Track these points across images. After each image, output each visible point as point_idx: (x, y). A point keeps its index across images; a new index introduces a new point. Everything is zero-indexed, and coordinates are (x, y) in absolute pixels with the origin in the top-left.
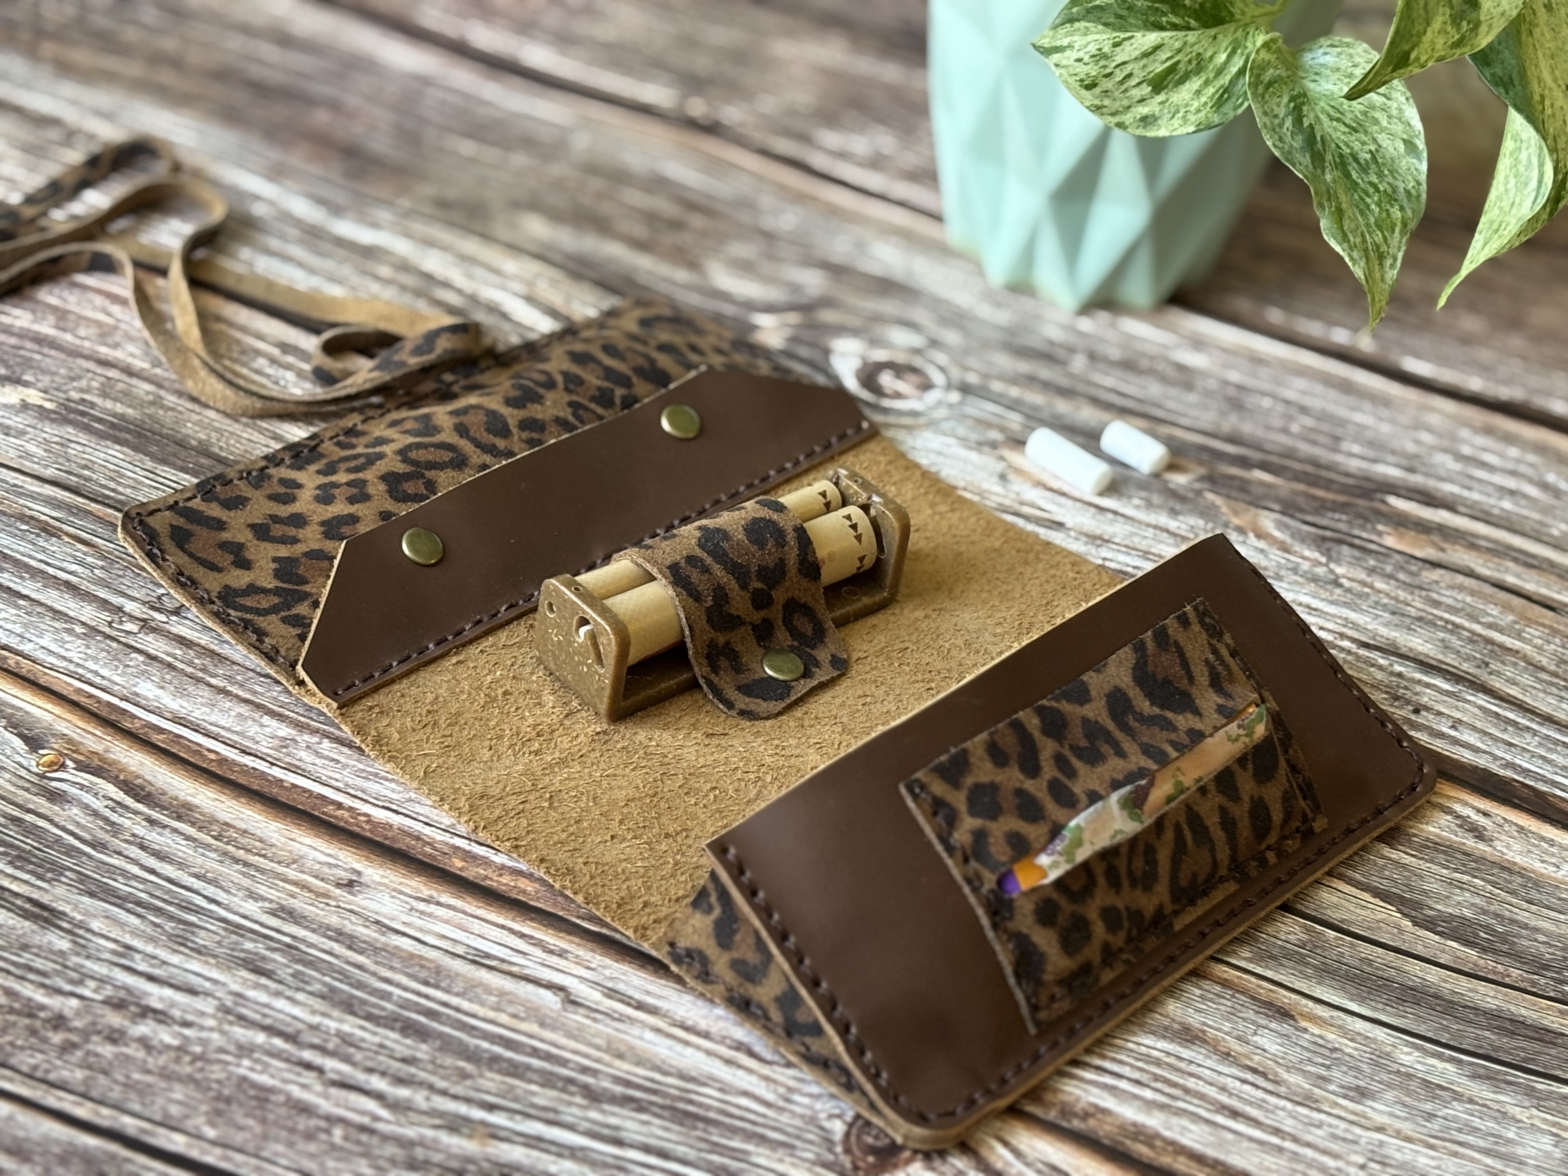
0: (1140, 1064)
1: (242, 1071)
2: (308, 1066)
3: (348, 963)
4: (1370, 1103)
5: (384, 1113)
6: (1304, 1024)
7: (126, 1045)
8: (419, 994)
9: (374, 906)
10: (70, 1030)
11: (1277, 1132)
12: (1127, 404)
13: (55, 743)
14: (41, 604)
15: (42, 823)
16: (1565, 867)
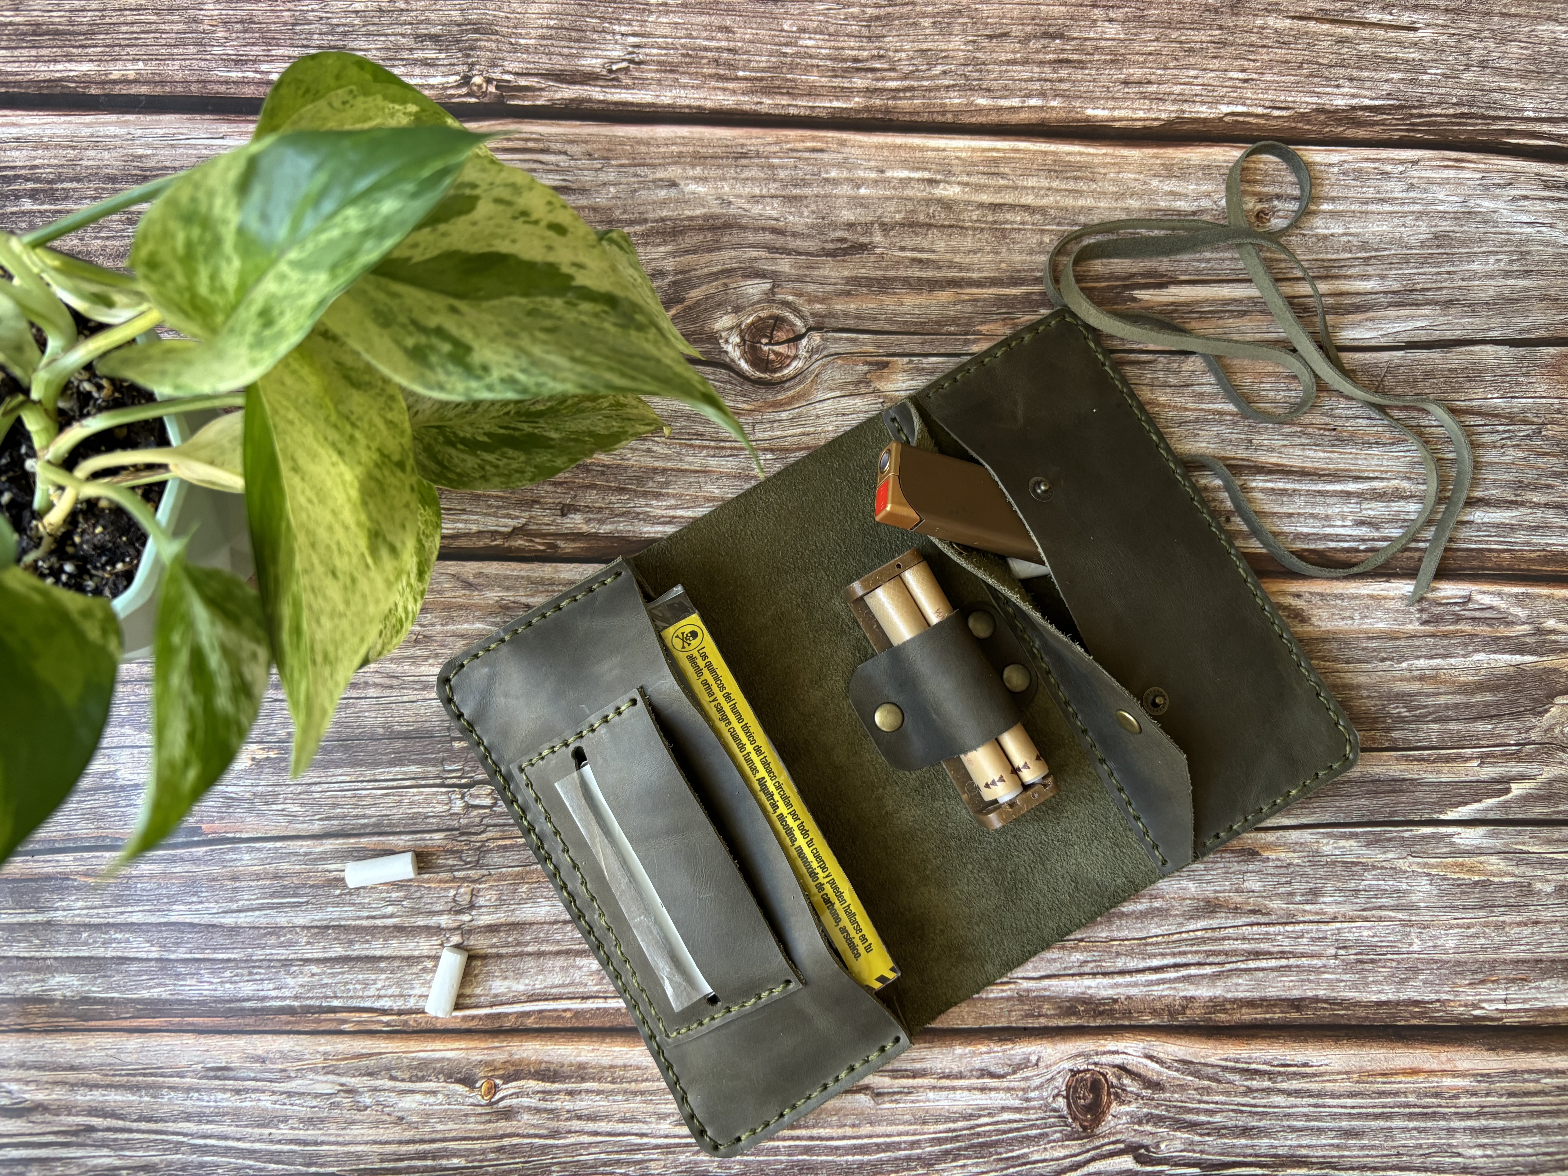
0: (1195, 948)
4: (1322, 899)
6: (1266, 854)
11: (1283, 954)
12: (929, 274)
13: (481, 1072)
14: (394, 958)
15: (515, 1141)
16: (1357, 616)
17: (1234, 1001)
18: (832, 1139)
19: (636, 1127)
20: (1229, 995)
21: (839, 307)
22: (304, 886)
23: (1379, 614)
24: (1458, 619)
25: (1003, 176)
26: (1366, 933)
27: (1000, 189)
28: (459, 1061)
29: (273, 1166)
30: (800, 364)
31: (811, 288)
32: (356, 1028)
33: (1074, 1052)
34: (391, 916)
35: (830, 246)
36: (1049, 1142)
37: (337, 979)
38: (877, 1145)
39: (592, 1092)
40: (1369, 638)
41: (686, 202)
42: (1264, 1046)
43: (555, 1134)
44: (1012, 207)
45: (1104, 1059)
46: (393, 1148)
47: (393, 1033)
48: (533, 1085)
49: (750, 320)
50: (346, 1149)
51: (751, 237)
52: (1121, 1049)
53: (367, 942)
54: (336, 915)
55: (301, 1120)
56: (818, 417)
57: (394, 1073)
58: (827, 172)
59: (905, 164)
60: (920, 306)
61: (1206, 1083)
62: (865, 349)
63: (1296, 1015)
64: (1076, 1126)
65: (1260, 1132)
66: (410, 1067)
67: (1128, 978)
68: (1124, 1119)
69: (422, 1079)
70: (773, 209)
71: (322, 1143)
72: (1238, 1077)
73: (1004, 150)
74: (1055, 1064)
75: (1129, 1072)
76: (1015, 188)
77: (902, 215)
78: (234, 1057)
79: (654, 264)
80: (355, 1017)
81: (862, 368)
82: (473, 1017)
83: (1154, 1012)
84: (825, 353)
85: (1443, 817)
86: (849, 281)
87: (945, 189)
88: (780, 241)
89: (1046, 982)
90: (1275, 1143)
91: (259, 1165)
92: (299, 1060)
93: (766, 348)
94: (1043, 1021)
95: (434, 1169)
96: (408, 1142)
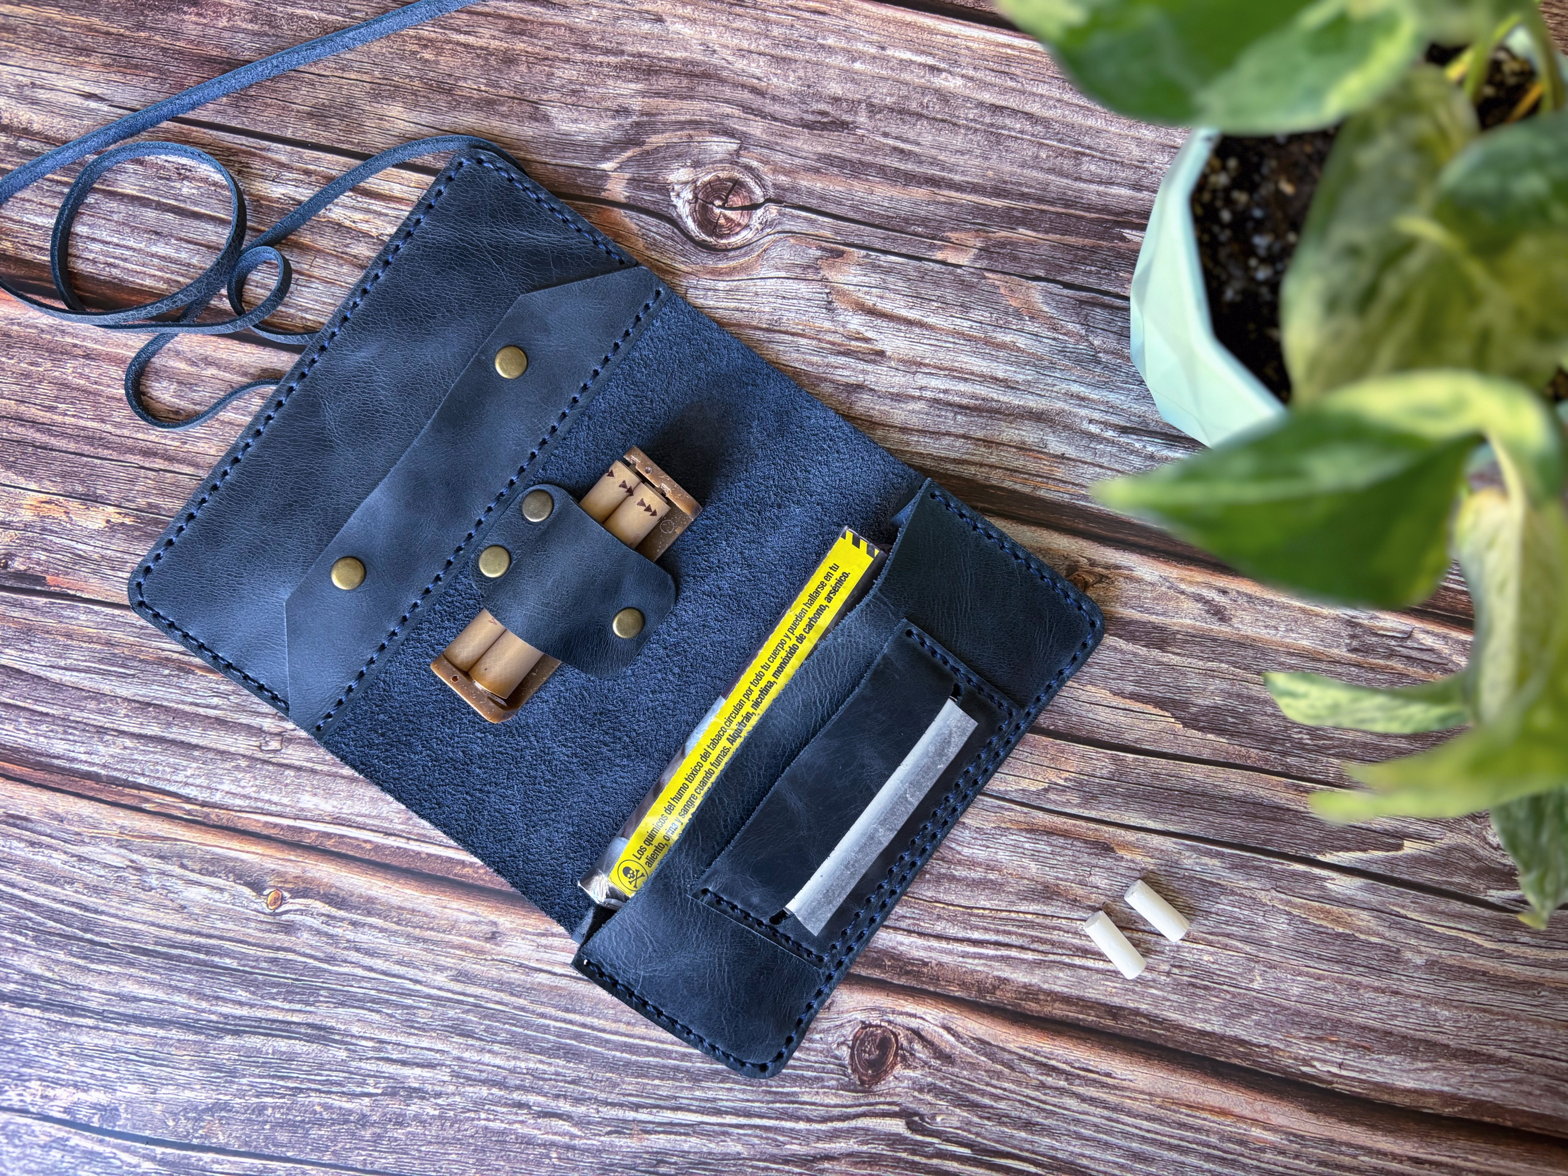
0: (1021, 931)
1: (483, 1123)
2: (520, 1105)
3: (515, 1008)
5: (575, 1131)
6: (1121, 853)
7: (409, 1125)
8: (564, 1021)
9: (514, 951)
10: (372, 1125)
12: (909, 167)
13: (271, 881)
14: (209, 749)
15: (290, 956)
16: (1282, 628)
17: (1049, 993)
18: (604, 1031)
19: (411, 973)
20: (1045, 986)
21: (804, 183)
22: (134, 658)
23: (1306, 630)
24: (1391, 654)
25: (1013, 77)
26: (1206, 958)
27: (1005, 91)
28: (252, 865)
29: (51, 923)
30: (750, 236)
31: (779, 157)
32: (157, 809)
33: (870, 1005)
34: (215, 708)
35: (811, 117)
36: (823, 1087)
37: (147, 758)
38: (648, 1048)
39: (376, 928)
40: (1289, 653)
41: (668, 41)
42: (1070, 1045)
43: (330, 959)
44: (1014, 112)
45: (900, 1019)
46: (170, 934)
47: (192, 823)
48: (319, 906)
49: (707, 178)
50: (124, 924)
51: (728, 92)
52: (919, 1013)
53: (185, 727)
54: (160, 694)
55: (86, 886)
56: (756, 294)
57: (185, 861)
58: (824, 38)
59: (909, 45)
60: (891, 199)
61: (999, 1067)
62: (821, 232)
63: (1110, 1023)
64: (855, 1078)
65: (1043, 1129)
66: (202, 860)
67: (944, 944)
68: (906, 1083)
69: (212, 874)
70: (758, 66)
71: (102, 913)
72: (1033, 1069)
73: (1020, 49)
74: (847, 1011)
75: (922, 1038)
76: (1023, 92)
77: (893, 99)
78: (35, 810)
79: (620, 100)
80: (158, 798)
81: (815, 252)
82: (276, 826)
83: (963, 985)
84: (779, 228)
85: (1320, 857)
86: (821, 157)
87: (946, 79)
88: (757, 102)
90: (1057, 1145)
91: (39, 919)
92: (96, 828)
93: (717, 211)
95: (205, 963)
96: (185, 932)
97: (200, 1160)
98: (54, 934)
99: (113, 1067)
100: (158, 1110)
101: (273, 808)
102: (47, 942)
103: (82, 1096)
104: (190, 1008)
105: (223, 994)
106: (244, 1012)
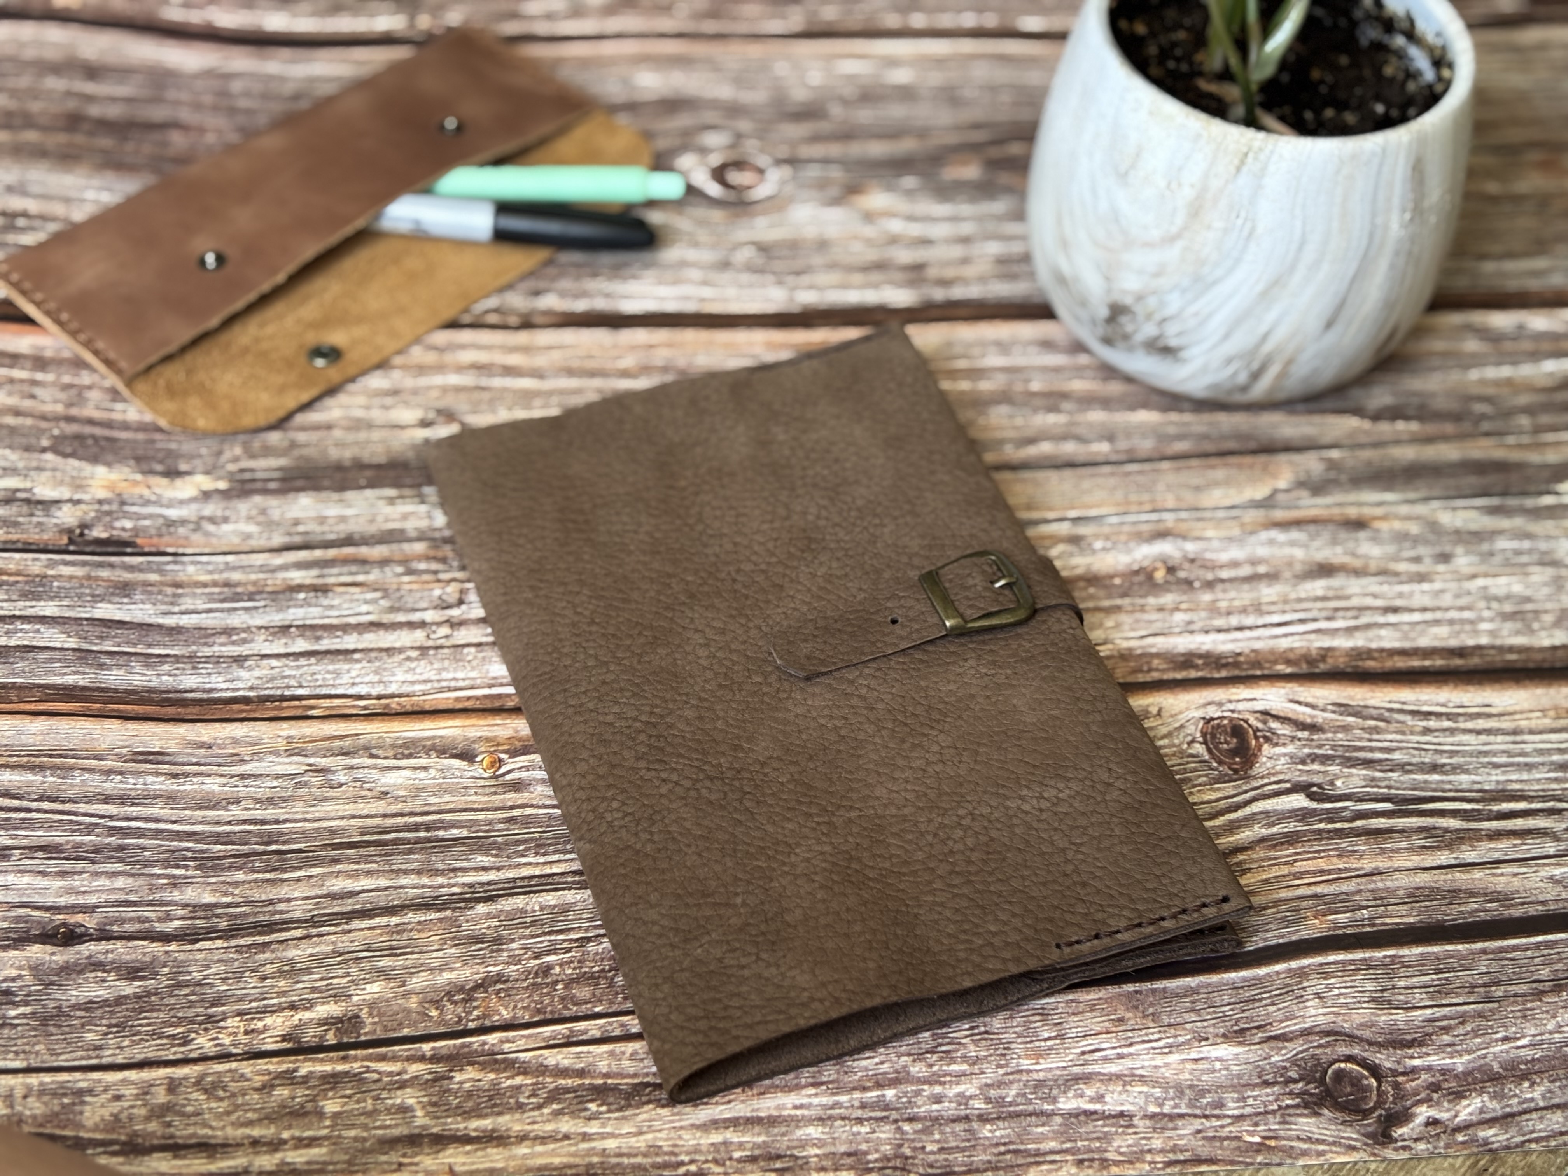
0: (1317, 605)
4: (1455, 560)
6: (1376, 525)
11: (1424, 610)
13: (481, 747)
14: (371, 650)
15: (527, 813)
17: (1382, 650)
20: (1374, 646)
22: (261, 592)
28: (454, 738)
29: (219, 847)
32: (326, 713)
33: (1202, 701)
34: (366, 614)
36: (1195, 786)
37: (302, 671)
42: (1432, 690)
45: (1241, 706)
46: (376, 821)
47: (372, 716)
49: (717, 160)
50: (316, 822)
52: (1260, 696)
53: (338, 637)
54: (300, 615)
55: (258, 801)
57: (374, 752)
63: (1459, 662)
64: (1225, 769)
65: (1454, 768)
66: (394, 746)
67: (1248, 634)
68: (1283, 760)
69: (410, 757)
71: (285, 821)
72: (1409, 718)
74: (1182, 713)
75: (1276, 717)
78: (171, 743)
80: (325, 703)
82: (468, 698)
83: (1288, 662)
89: (1150, 640)
90: (1478, 778)
91: (201, 847)
92: (255, 744)
94: (1156, 675)
95: (428, 840)
96: (395, 815)
97: (484, 1043)
98: (225, 857)
99: (340, 972)
100: (413, 1003)
101: (461, 684)
102: (218, 869)
103: (307, 1015)
104: (423, 887)
105: (459, 865)
106: (492, 876)
